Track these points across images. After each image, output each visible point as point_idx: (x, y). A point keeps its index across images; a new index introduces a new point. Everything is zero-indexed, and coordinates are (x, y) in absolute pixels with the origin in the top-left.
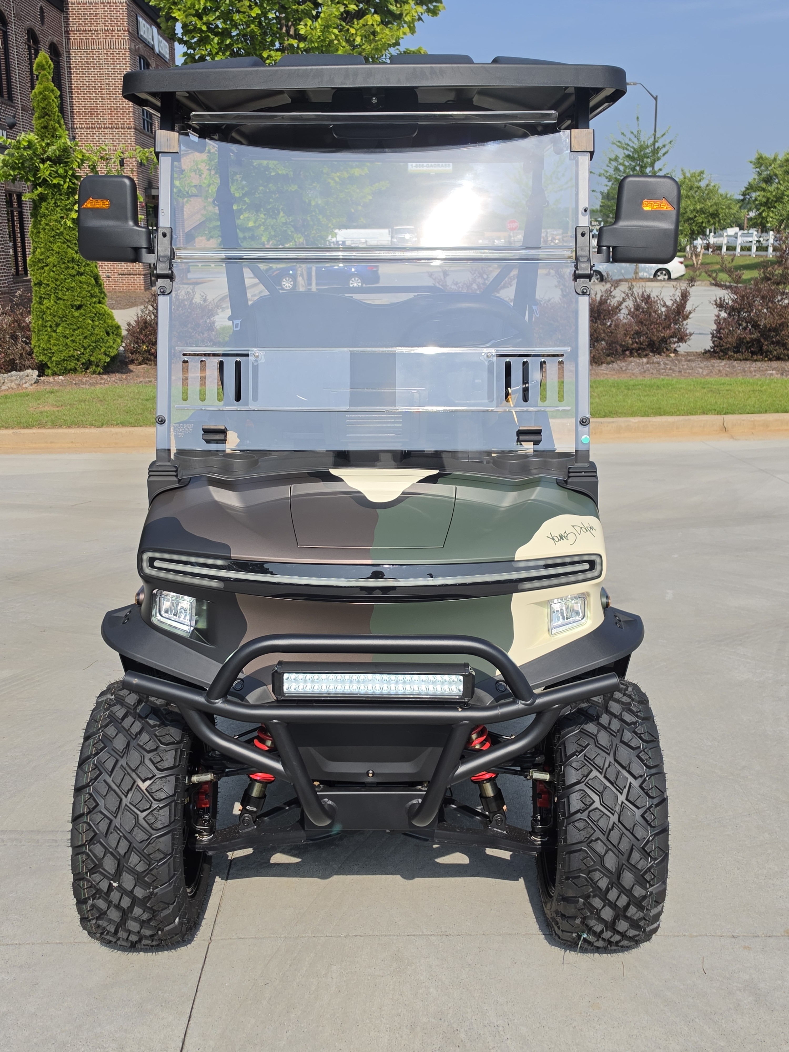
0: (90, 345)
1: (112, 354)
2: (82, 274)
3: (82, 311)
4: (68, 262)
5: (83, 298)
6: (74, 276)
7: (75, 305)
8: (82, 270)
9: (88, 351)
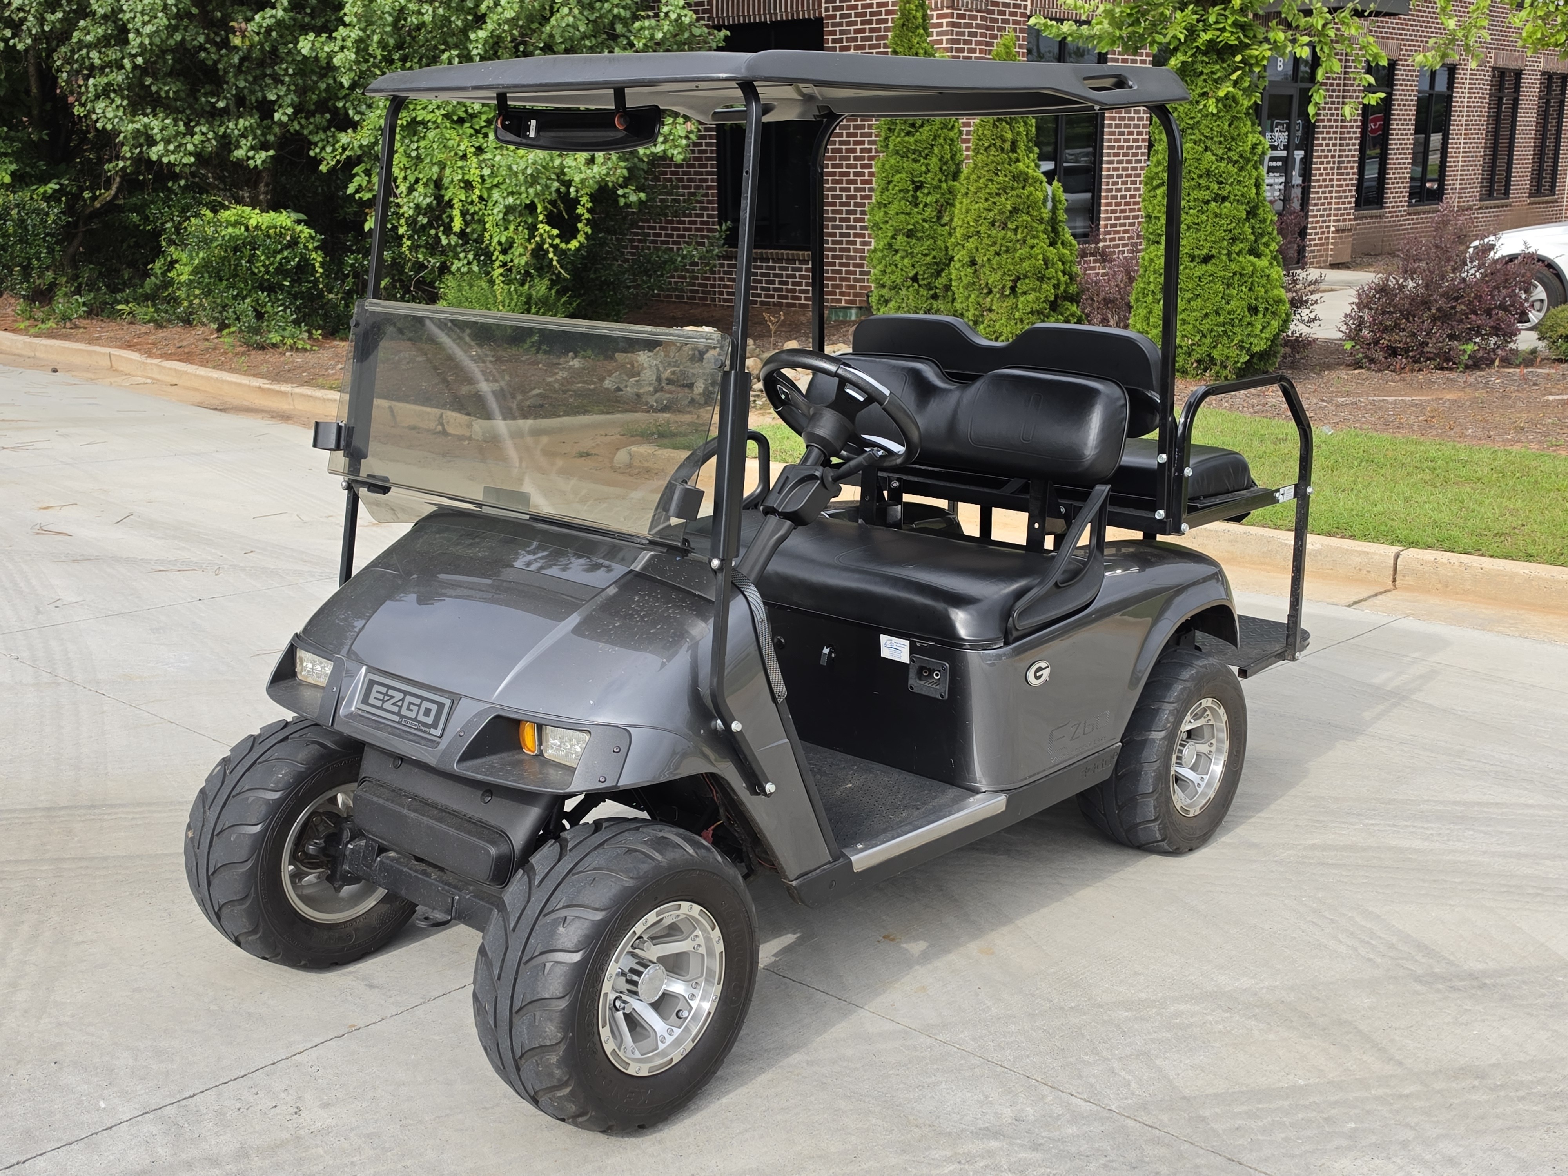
0: (1212, 331)
1: (1256, 349)
2: (1224, 199)
3: (1210, 267)
4: (1200, 176)
5: (1214, 242)
6: (1207, 202)
7: (1199, 256)
8: (1225, 193)
9: (1208, 341)
